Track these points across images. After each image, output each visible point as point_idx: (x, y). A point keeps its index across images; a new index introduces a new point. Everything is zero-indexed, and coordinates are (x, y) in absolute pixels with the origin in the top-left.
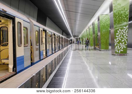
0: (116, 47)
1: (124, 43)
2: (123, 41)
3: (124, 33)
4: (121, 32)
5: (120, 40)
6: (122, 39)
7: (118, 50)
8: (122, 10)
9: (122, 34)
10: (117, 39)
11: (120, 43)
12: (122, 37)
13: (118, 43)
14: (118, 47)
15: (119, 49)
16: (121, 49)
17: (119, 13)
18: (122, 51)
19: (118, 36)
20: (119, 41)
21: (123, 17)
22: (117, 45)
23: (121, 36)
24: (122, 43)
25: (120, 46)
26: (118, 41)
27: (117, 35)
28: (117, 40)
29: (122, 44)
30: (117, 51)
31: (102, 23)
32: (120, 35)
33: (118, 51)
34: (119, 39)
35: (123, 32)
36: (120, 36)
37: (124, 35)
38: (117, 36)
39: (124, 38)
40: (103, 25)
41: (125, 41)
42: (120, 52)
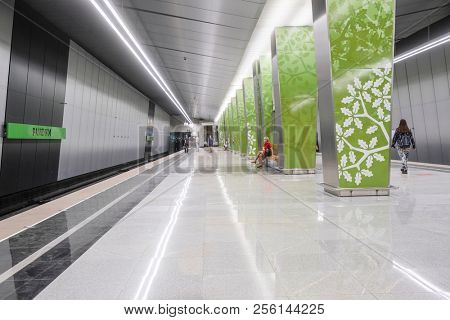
0: (344, 157)
1: (374, 141)
2: (370, 130)
3: (374, 98)
4: (362, 91)
5: (359, 125)
6: (367, 123)
7: (353, 172)
9: (368, 98)
10: (347, 123)
11: (361, 142)
12: (366, 114)
13: (352, 139)
14: (353, 158)
15: (357, 165)
16: (363, 166)
18: (369, 174)
19: (351, 109)
20: (356, 130)
21: (370, 24)
22: (346, 150)
23: (361, 107)
24: (367, 139)
25: (359, 155)
26: (350, 132)
27: (346, 105)
28: (344, 129)
29: (368, 143)
30: (349, 178)
31: (288, 59)
32: (357, 104)
33: (353, 176)
34: (353, 125)
35: (369, 91)
36: (361, 111)
37: (375, 105)
38: (344, 111)
39: (376, 117)
40: (289, 69)
41: (379, 133)
42: (358, 181)
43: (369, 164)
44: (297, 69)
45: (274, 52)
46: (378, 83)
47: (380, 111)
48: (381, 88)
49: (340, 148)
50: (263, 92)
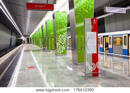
2: (63, 44)
5: (61, 43)
6: (62, 43)
8: (62, 20)
10: (59, 42)
14: (60, 49)
17: (59, 22)
18: (63, 52)
21: (63, 25)
24: (62, 45)
30: (59, 52)
33: (60, 52)
34: (60, 43)
39: (64, 41)
40: (49, 29)
41: (64, 44)
42: (61, 53)
43: (63, 50)
44: (51, 29)
45: (46, 24)
46: (64, 35)
47: (65, 40)
48: (65, 36)
49: (57, 47)
50: (44, 32)
